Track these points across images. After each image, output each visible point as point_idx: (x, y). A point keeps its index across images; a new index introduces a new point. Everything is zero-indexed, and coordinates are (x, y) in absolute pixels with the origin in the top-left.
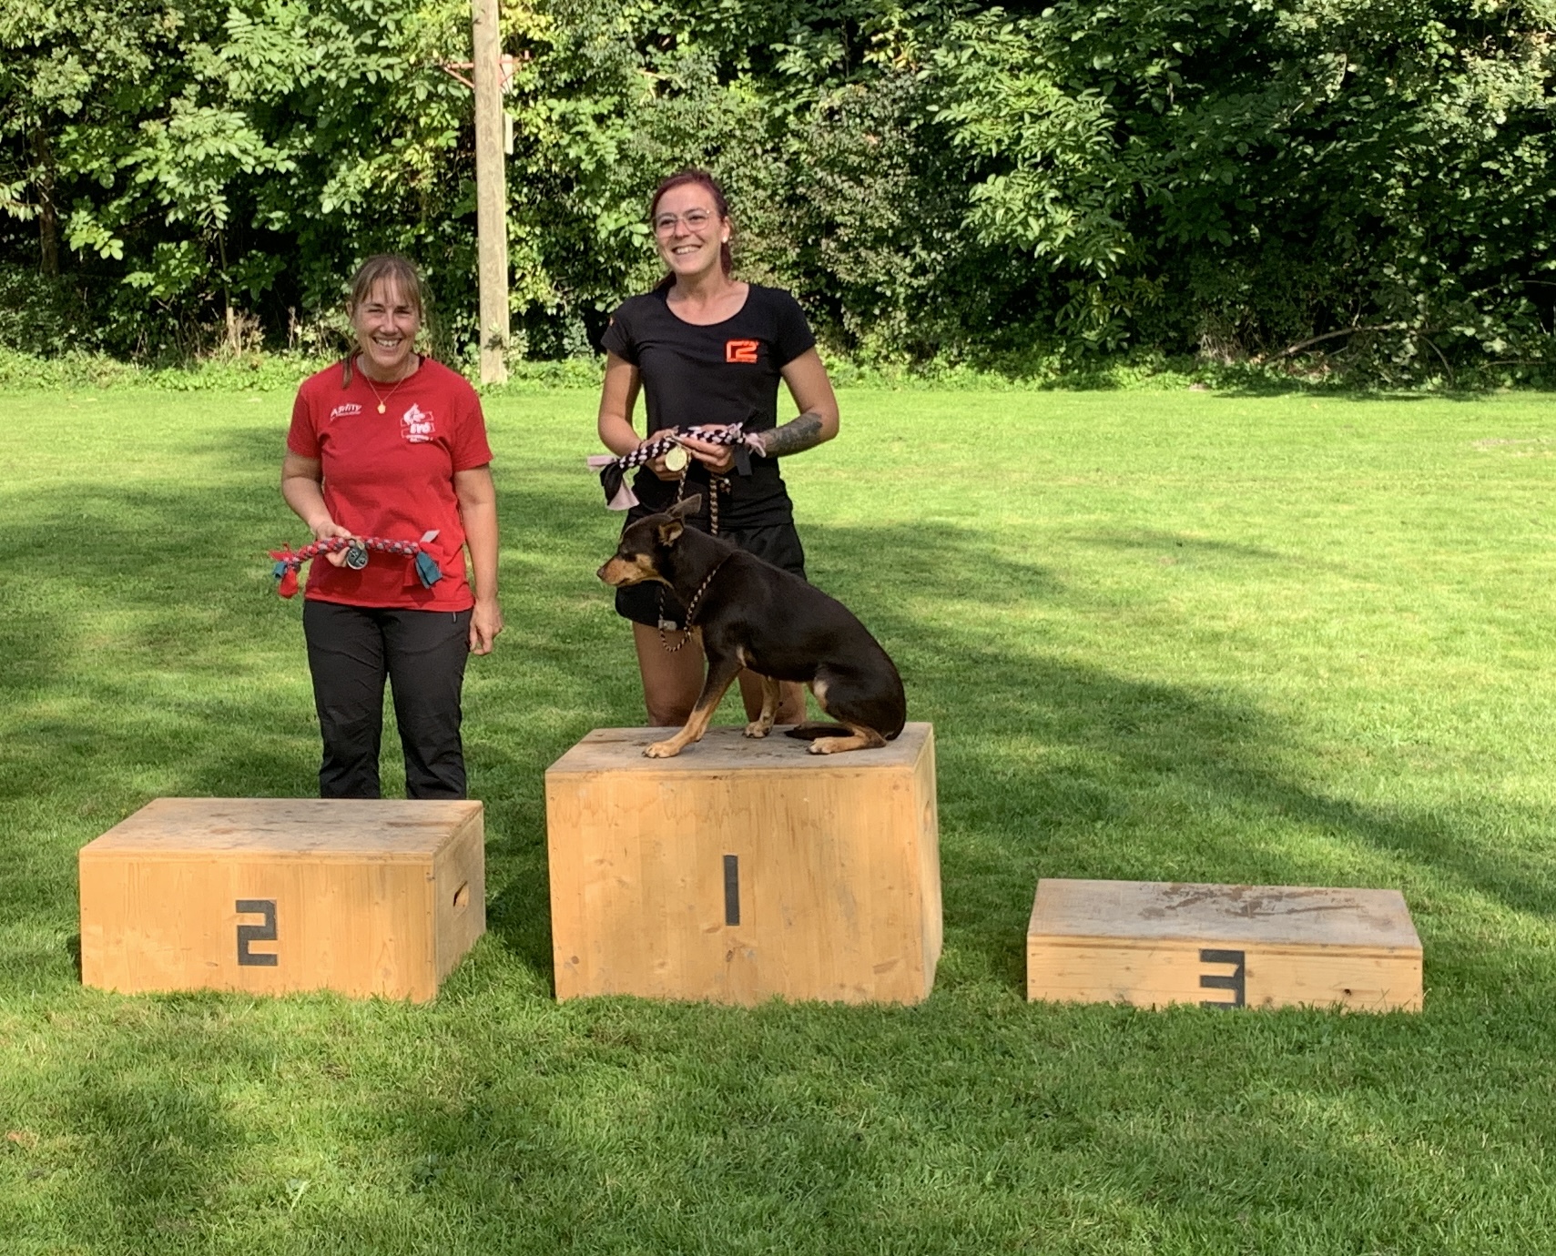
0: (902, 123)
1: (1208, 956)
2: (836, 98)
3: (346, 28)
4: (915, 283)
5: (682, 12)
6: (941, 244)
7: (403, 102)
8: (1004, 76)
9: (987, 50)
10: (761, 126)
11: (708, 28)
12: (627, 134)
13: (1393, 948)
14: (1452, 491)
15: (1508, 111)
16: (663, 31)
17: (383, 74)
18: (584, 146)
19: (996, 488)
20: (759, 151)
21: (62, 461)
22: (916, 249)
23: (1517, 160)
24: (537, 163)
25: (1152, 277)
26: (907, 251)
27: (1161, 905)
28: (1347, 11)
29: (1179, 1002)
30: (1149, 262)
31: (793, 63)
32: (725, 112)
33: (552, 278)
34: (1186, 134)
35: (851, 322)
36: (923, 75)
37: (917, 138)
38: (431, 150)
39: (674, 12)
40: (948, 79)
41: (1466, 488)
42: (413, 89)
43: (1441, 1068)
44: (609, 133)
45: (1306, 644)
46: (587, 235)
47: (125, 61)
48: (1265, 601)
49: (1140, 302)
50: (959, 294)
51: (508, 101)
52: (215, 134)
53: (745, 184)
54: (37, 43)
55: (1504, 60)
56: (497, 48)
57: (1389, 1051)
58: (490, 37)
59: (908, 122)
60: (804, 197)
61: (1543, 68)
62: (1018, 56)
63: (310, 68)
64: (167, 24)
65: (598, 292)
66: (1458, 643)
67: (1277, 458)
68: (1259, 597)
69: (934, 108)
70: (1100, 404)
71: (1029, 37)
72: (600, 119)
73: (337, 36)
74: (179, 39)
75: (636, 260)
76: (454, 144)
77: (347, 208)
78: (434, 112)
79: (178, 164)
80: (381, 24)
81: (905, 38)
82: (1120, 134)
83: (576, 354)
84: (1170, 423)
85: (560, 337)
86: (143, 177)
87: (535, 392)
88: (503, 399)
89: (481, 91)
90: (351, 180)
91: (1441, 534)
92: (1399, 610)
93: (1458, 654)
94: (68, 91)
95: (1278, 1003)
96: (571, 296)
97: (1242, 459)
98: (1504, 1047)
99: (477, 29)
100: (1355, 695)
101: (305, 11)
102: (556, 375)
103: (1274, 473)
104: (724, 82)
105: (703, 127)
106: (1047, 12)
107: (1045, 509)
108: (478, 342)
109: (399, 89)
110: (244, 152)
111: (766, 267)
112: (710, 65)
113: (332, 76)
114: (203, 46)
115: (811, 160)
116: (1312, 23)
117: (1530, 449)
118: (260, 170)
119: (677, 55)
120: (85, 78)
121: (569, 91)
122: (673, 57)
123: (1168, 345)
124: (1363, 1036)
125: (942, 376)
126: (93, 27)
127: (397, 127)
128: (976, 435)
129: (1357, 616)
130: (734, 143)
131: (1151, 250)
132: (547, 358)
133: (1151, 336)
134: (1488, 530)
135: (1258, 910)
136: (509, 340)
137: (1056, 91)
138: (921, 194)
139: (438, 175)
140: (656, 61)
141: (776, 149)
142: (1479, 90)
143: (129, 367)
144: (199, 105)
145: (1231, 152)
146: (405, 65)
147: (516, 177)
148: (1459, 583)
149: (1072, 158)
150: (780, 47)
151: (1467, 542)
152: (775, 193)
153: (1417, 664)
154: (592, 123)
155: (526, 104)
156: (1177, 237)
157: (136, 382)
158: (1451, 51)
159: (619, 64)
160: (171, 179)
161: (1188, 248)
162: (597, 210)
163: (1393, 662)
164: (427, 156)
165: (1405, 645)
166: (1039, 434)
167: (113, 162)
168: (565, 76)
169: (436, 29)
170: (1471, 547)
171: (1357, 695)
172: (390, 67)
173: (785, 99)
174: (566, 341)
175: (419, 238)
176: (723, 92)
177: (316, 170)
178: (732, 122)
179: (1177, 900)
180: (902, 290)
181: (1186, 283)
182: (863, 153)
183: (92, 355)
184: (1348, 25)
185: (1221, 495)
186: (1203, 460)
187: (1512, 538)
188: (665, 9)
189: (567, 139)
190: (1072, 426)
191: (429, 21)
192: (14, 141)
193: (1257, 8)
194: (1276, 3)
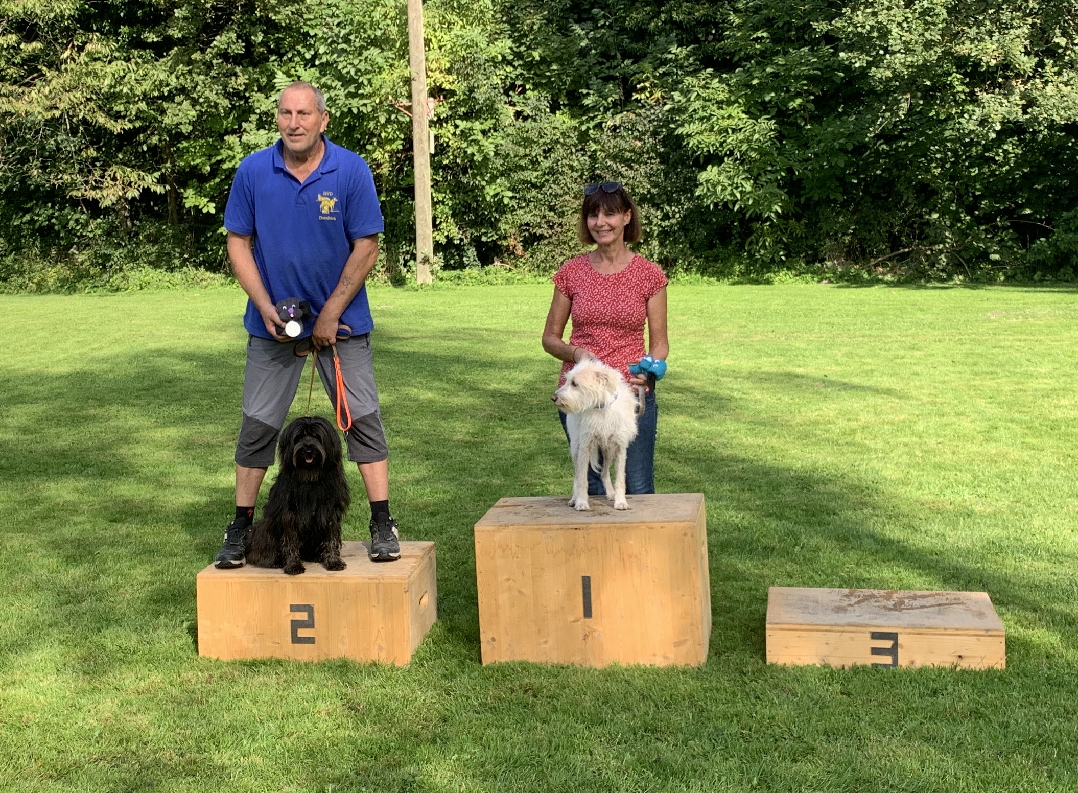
0: (655, 134)
1: (875, 636)
2: (618, 119)
3: (340, 83)
4: (663, 224)
5: (529, 71)
6: (678, 202)
7: (372, 125)
8: (715, 108)
9: (704, 93)
10: (574, 135)
11: (544, 81)
12: (500, 141)
13: (987, 630)
14: (979, 343)
15: (1002, 123)
16: (519, 83)
17: (361, 109)
18: (476, 147)
19: (715, 342)
20: (574, 150)
21: (181, 331)
22: (664, 205)
23: (1005, 151)
24: (448, 157)
25: (798, 219)
26: (657, 206)
27: (845, 603)
28: (909, 67)
29: (859, 664)
30: (797, 212)
31: (592, 100)
32: (554, 128)
33: (457, 223)
34: (817, 139)
36: (667, 107)
37: (664, 142)
38: (388, 152)
39: (525, 72)
40: (681, 110)
41: (986, 340)
42: (378, 117)
43: (1022, 705)
44: (490, 140)
45: (906, 436)
46: (479, 199)
47: (215, 103)
48: (879, 410)
49: (791, 234)
50: (688, 230)
51: (432, 123)
53: (566, 169)
54: (166, 94)
55: (1000, 94)
56: (425, 94)
57: (989, 695)
58: (421, 88)
59: (658, 133)
60: (599, 176)
61: (1021, 99)
62: (722, 96)
64: (239, 82)
65: (483, 231)
66: (995, 434)
67: (875, 323)
68: (875, 406)
69: (672, 126)
70: (770, 292)
71: (728, 85)
72: (484, 133)
73: (335, 88)
75: (505, 212)
76: (400, 147)
78: (390, 130)
80: (360, 81)
81: (656, 86)
83: (471, 266)
84: (812, 303)
85: (461, 257)
86: (226, 167)
87: (448, 288)
88: (431, 292)
89: (416, 119)
91: (976, 369)
92: (958, 414)
93: (995, 441)
94: (184, 120)
95: (918, 664)
96: (468, 233)
97: (855, 324)
98: (1058, 691)
99: (414, 83)
100: (939, 466)
101: (318, 74)
102: (459, 278)
103: (875, 333)
104: (553, 111)
105: (542, 137)
106: (738, 70)
107: (745, 355)
108: (415, 259)
109: (370, 117)
112: (546, 102)
114: (259, 94)
115: (603, 155)
116: (889, 73)
117: (1020, 317)
119: (527, 96)
120: (193, 113)
121: (466, 117)
122: (524, 97)
123: (807, 258)
124: (972, 685)
125: (679, 277)
126: (197, 84)
127: (369, 140)
128: (701, 311)
129: (933, 418)
130: (559, 146)
131: (797, 204)
132: (454, 268)
133: (798, 253)
134: (1002, 365)
135: (903, 606)
136: (433, 259)
137: (744, 116)
138: (666, 174)
139: (392, 166)
140: (515, 100)
141: (583, 149)
143: (217, 276)
144: (258, 127)
145: (843, 150)
146: (374, 104)
147: (436, 167)
148: (990, 398)
149: (753, 155)
150: (585, 91)
151: (992, 373)
152: (583, 174)
153: (973, 448)
154: (480, 134)
155: (441, 126)
156: (811, 198)
157: (222, 284)
158: (967, 90)
159: (494, 101)
161: (818, 203)
162: (484, 184)
163: (958, 446)
164: (386, 155)
165: (964, 435)
166: (738, 310)
167: (210, 159)
168: (463, 109)
169: (391, 85)
170: (995, 376)
171: (940, 467)
172: (365, 105)
173: (588, 121)
174: (465, 259)
176: (552, 117)
178: (559, 134)
179: (854, 600)
180: (656, 228)
181: (817, 223)
182: (632, 151)
183: (197, 269)
184: (910, 74)
185: (846, 345)
186: (833, 325)
187: (1017, 371)
188: (519, 71)
189: (464, 145)
190: (756, 306)
191: (387, 80)
192: (153, 149)
193: (857, 65)
194: (868, 62)
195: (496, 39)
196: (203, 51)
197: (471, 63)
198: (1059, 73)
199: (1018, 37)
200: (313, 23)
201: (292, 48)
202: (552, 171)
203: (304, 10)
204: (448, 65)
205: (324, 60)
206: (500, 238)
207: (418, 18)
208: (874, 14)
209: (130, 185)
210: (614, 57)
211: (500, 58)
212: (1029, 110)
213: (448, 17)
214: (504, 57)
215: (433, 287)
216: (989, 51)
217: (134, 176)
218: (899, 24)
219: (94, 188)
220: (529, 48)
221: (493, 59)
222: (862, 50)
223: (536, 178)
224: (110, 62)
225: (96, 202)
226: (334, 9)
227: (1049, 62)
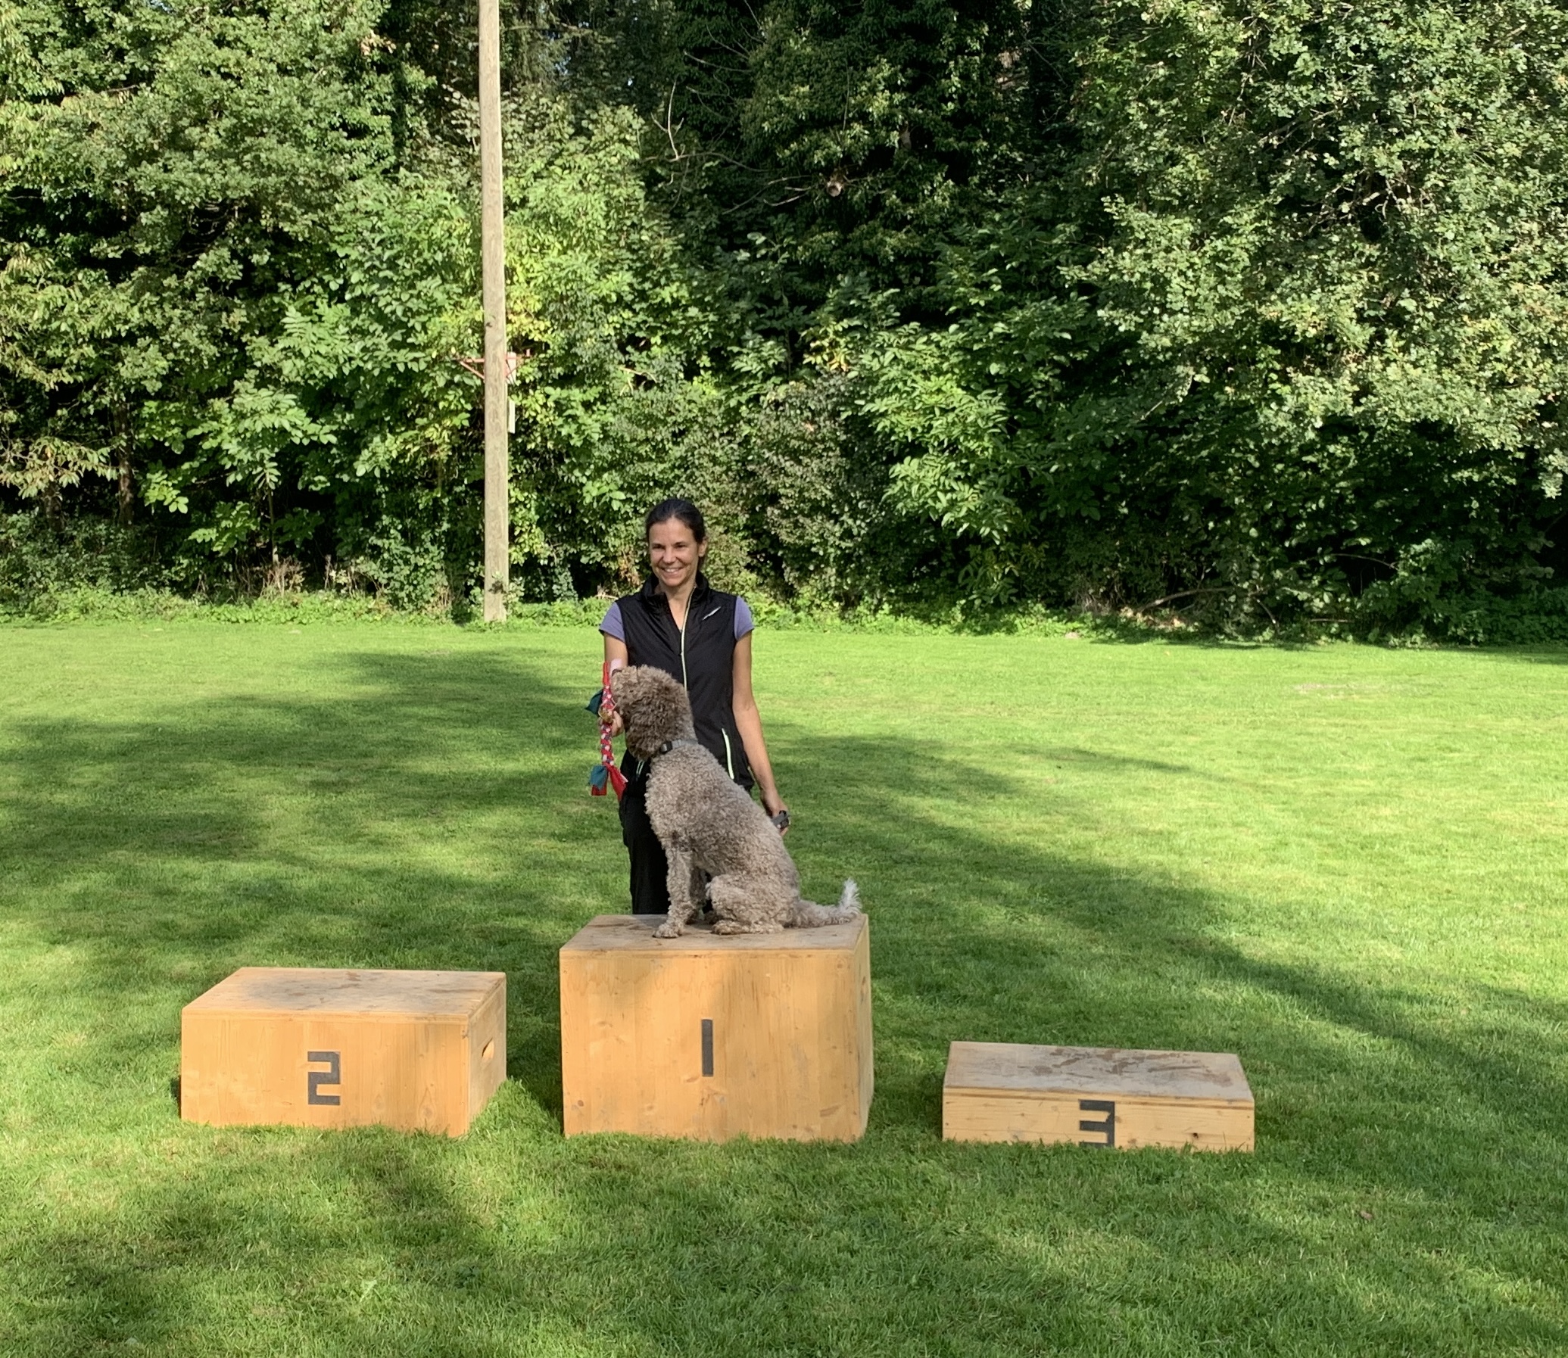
0: (834, 415)
1: (1086, 1105)
3: (381, 327)
4: (843, 545)
5: (656, 318)
6: (865, 513)
7: (426, 388)
8: (918, 378)
9: (905, 356)
10: (718, 413)
11: (676, 332)
12: (609, 418)
13: (1231, 1100)
14: (1278, 726)
15: (1324, 418)
16: (640, 334)
17: (410, 365)
18: (574, 426)
20: (717, 434)
22: (844, 518)
23: (1331, 455)
24: (535, 440)
25: (1036, 544)
26: (836, 518)
27: (1049, 1064)
28: (1195, 334)
29: (1062, 1142)
30: (1034, 532)
31: (746, 363)
32: (690, 402)
33: (545, 534)
34: (1064, 430)
35: (790, 576)
37: (848, 425)
38: (448, 429)
39: (650, 320)
40: (872, 379)
41: (1289, 724)
42: (434, 377)
43: (1268, 1196)
44: (595, 416)
45: (1162, 852)
46: (575, 501)
47: (196, 349)
49: (1026, 564)
50: (879, 554)
51: (512, 390)
52: (272, 411)
53: (705, 461)
54: (123, 334)
55: (1322, 375)
56: (504, 346)
57: (1227, 1183)
58: (498, 338)
59: (838, 414)
60: (753, 474)
61: (1353, 383)
62: (930, 362)
63: (351, 359)
64: (232, 320)
65: (584, 547)
66: (1283, 853)
67: (1137, 696)
69: (861, 402)
71: (938, 346)
72: (587, 405)
73: (373, 334)
74: (241, 333)
75: (614, 521)
76: (466, 423)
77: (377, 473)
78: (451, 397)
79: (238, 435)
80: (410, 325)
81: (837, 344)
82: (1011, 426)
83: (564, 598)
84: (1051, 665)
85: (550, 583)
86: (208, 444)
87: (528, 629)
88: (504, 635)
89: (489, 381)
90: (381, 450)
91: (1269, 763)
92: (1237, 825)
93: (1282, 862)
94: (151, 373)
95: (1141, 1144)
96: (561, 550)
97: (1108, 697)
98: (1317, 1180)
99: (488, 331)
101: (348, 312)
102: (546, 615)
103: (1136, 709)
104: (689, 378)
105: (672, 414)
106: (953, 328)
108: (482, 586)
109: (423, 377)
110: (294, 426)
111: (721, 529)
112: (678, 364)
113: (369, 366)
114: (262, 339)
115: (759, 442)
116: (1166, 342)
117: (1341, 692)
118: (306, 442)
119: (651, 354)
120: (164, 363)
121: (564, 381)
122: (648, 356)
123: (1049, 600)
124: (1208, 1171)
125: (864, 621)
126: (170, 321)
127: (421, 409)
128: (892, 672)
129: (1202, 829)
130: (696, 427)
131: (1035, 522)
132: (539, 601)
133: (1035, 592)
134: (1306, 759)
135: (1125, 1069)
136: (508, 586)
137: (960, 391)
138: (849, 473)
139: (453, 449)
140: (634, 359)
141: (730, 433)
142: (1301, 400)
143: (190, 602)
144: (258, 386)
145: (1101, 446)
146: (429, 359)
147: (518, 451)
149: (973, 445)
150: (736, 349)
151: (1290, 770)
152: (729, 469)
153: (1250, 870)
154: (580, 408)
155: (526, 392)
156: (1056, 512)
157: (196, 615)
158: (1278, 367)
159: (603, 362)
160: (232, 446)
161: (1064, 522)
162: (584, 480)
163: (1230, 867)
164: (445, 433)
165: (1241, 853)
166: (944, 671)
167: (184, 433)
168: (558, 371)
169: (455, 330)
170: (1294, 773)
171: (1202, 895)
172: (416, 360)
173: (741, 390)
174: (555, 587)
175: (436, 500)
176: (687, 386)
177: (353, 442)
178: (696, 411)
179: (1061, 1060)
180: (833, 550)
181: (1062, 549)
182: (802, 438)
183: (159, 592)
184: (1195, 344)
186: (1077, 696)
187: (1326, 767)
188: (641, 317)
189: (560, 421)
190: (971, 666)
191: (449, 324)
192: (103, 415)
193: (1122, 329)
194: (1138, 325)
195: (609, 271)
196: (181, 276)
197: (572, 306)
198: (1405, 350)
199: (1348, 297)
200: (344, 238)
201: (311, 274)
202: (684, 463)
203: (331, 219)
204: (539, 306)
205: (358, 292)
206: (606, 559)
207: (497, 237)
208: (1147, 257)
209: (66, 465)
210: (779, 303)
211: (614, 298)
212: (1363, 400)
213: (541, 237)
214: (620, 298)
215: (508, 628)
216: (1307, 315)
217: (71, 452)
218: (1181, 273)
219: (15, 469)
220: (656, 284)
221: (603, 300)
222: (1129, 307)
223: (662, 472)
224: (43, 287)
225: (14, 489)
226: (375, 219)
227: (1392, 333)
